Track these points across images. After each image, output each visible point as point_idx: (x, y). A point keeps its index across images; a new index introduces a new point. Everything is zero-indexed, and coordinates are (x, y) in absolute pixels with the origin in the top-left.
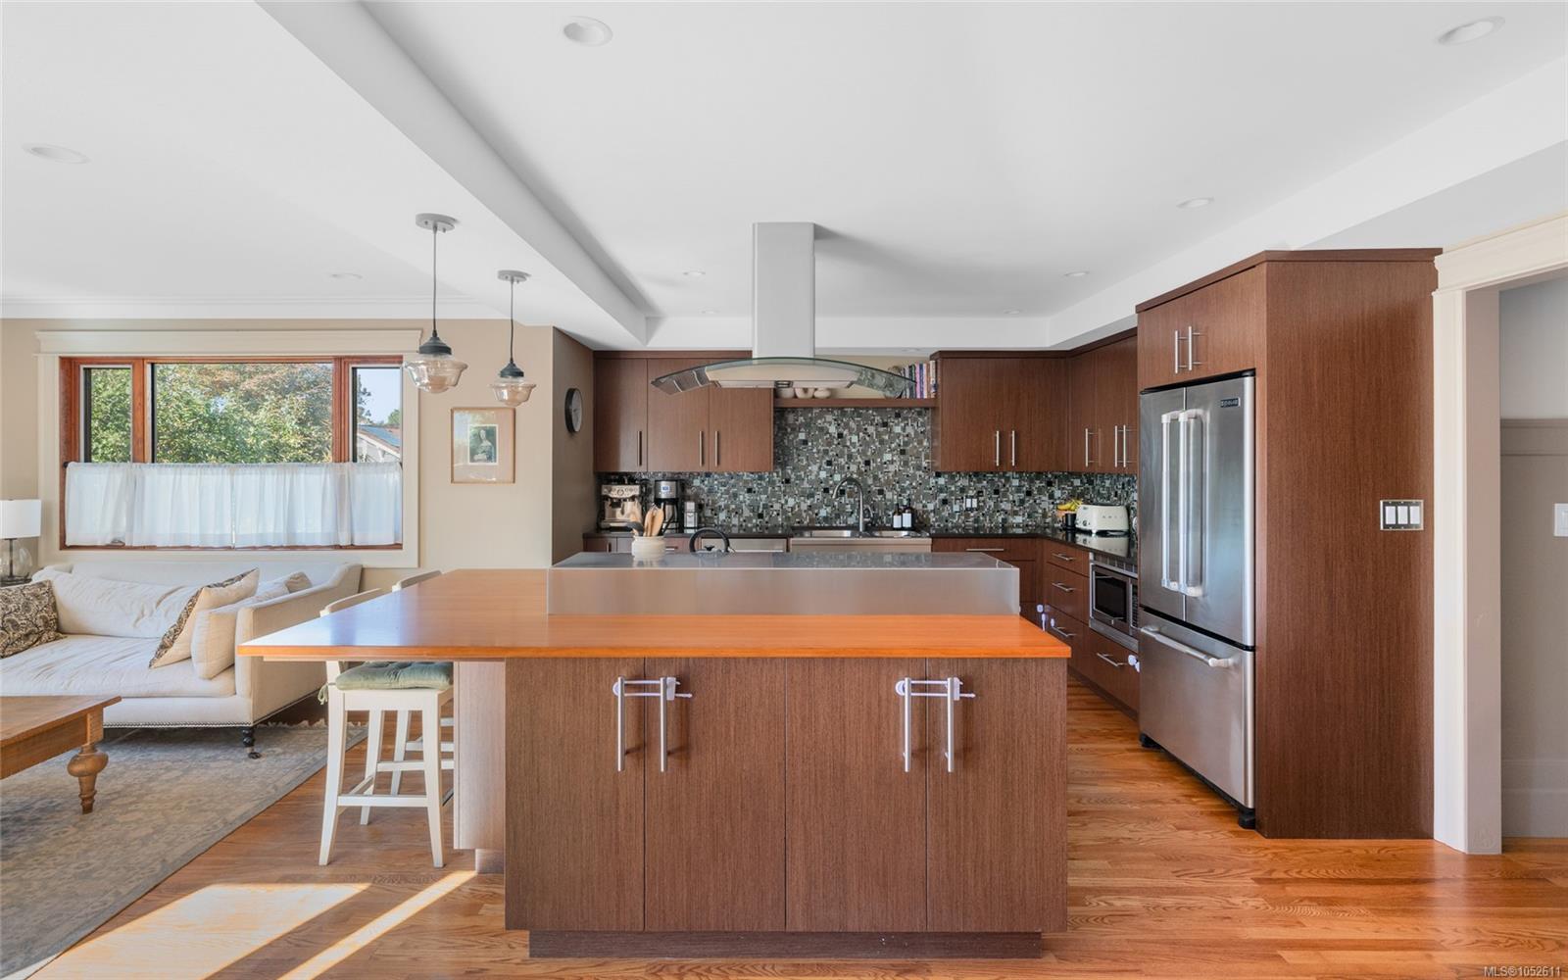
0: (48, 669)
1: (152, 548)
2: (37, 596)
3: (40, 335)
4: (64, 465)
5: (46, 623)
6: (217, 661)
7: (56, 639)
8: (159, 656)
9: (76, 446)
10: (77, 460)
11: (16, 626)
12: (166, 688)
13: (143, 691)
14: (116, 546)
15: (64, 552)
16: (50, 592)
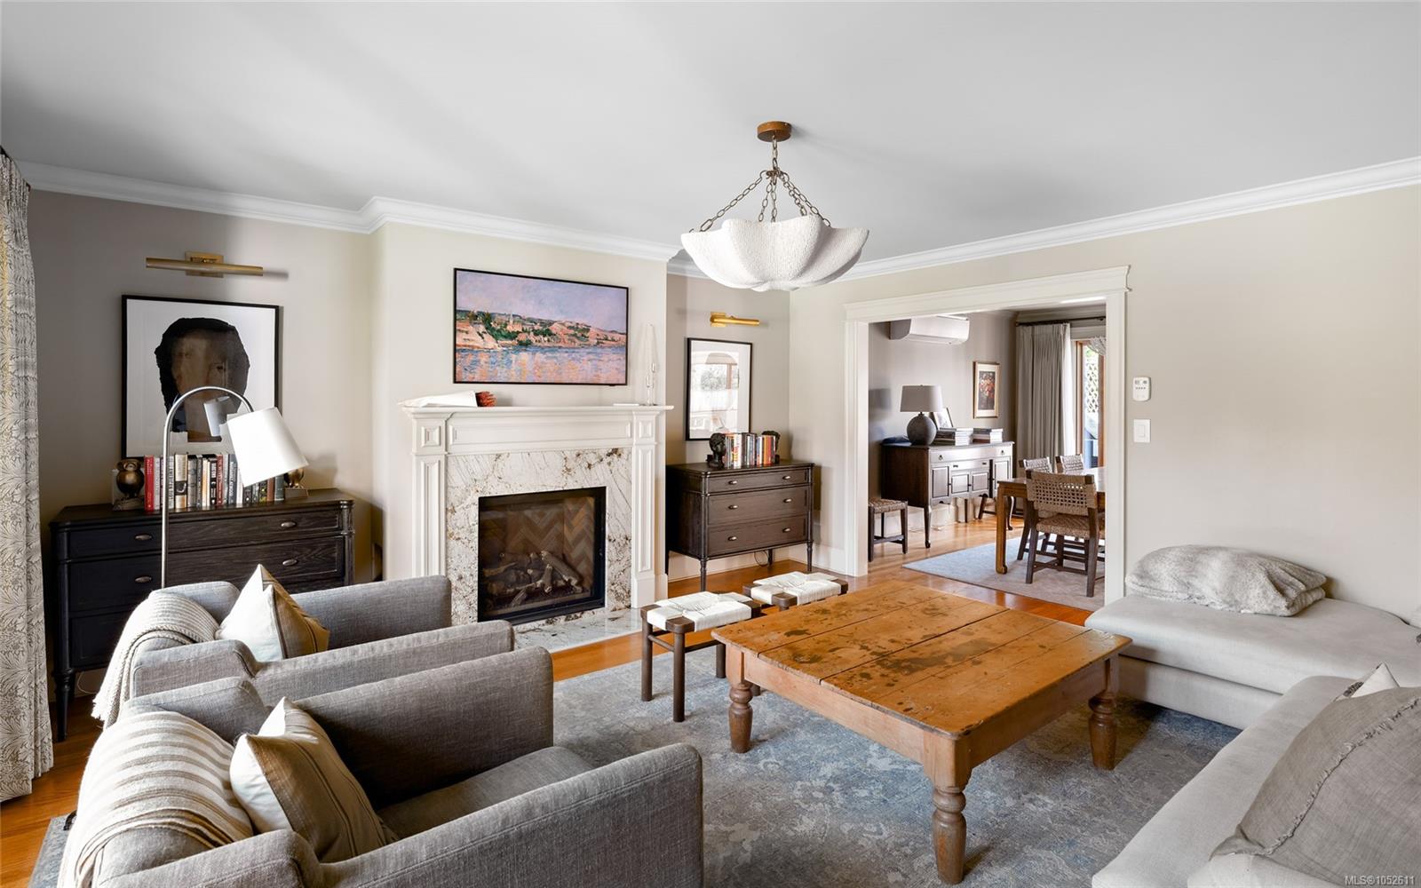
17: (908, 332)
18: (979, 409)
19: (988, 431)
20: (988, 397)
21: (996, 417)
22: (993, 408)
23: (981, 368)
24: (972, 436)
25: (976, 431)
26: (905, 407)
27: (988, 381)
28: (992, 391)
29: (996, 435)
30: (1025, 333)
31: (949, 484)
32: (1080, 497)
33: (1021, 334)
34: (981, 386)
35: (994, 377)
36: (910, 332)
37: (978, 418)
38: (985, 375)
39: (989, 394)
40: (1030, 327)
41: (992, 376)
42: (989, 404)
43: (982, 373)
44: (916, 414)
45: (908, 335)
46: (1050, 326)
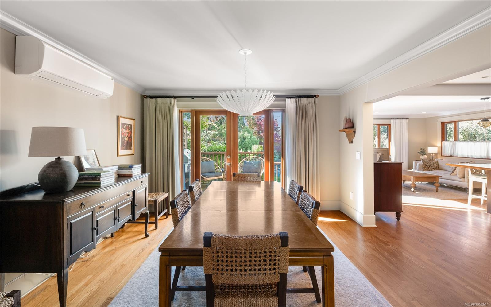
0: (435, 173)
1: (458, 157)
2: (435, 163)
3: (438, 119)
4: (442, 141)
5: (437, 167)
6: (461, 175)
7: (438, 170)
8: (452, 173)
9: (444, 138)
10: (444, 140)
11: (431, 167)
12: (453, 179)
13: (449, 178)
14: (451, 156)
15: (442, 157)
16: (438, 162)
17: (40, 67)
18: (121, 150)
19: (131, 167)
20: (127, 141)
21: (133, 154)
22: (131, 149)
23: (122, 121)
24: (117, 172)
25: (121, 168)
26: (34, 152)
27: (127, 131)
28: (130, 137)
29: (137, 170)
30: (150, 102)
31: (93, 229)
32: (272, 263)
33: (148, 103)
34: (123, 134)
35: (131, 128)
36: (43, 68)
37: (120, 156)
38: (125, 126)
39: (129, 140)
40: (154, 99)
41: (130, 127)
42: (128, 146)
43: (123, 124)
44: (52, 159)
45: (40, 70)
46: (166, 99)
